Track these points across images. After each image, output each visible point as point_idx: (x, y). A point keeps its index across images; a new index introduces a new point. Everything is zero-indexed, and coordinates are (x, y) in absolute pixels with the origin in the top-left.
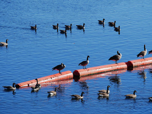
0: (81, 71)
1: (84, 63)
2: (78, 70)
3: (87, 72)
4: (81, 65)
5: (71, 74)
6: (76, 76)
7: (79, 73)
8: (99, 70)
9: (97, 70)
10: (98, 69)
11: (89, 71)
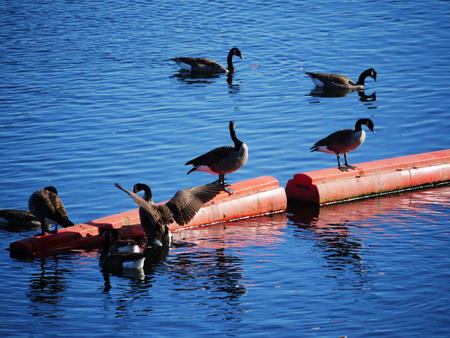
0: (323, 180)
1: (340, 143)
2: (313, 175)
3: (353, 181)
4: (324, 148)
5: (277, 194)
6: (302, 202)
7: (315, 187)
8: (413, 172)
9: (405, 173)
10: (406, 166)
11: (362, 179)
